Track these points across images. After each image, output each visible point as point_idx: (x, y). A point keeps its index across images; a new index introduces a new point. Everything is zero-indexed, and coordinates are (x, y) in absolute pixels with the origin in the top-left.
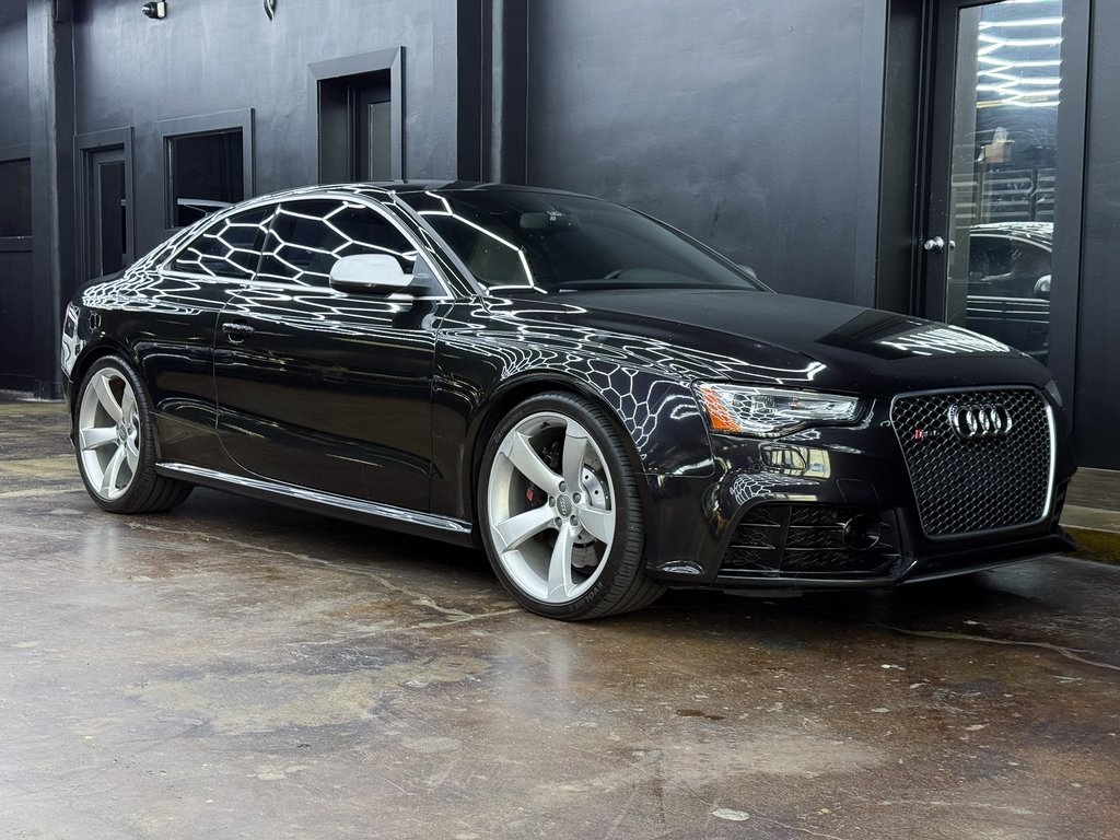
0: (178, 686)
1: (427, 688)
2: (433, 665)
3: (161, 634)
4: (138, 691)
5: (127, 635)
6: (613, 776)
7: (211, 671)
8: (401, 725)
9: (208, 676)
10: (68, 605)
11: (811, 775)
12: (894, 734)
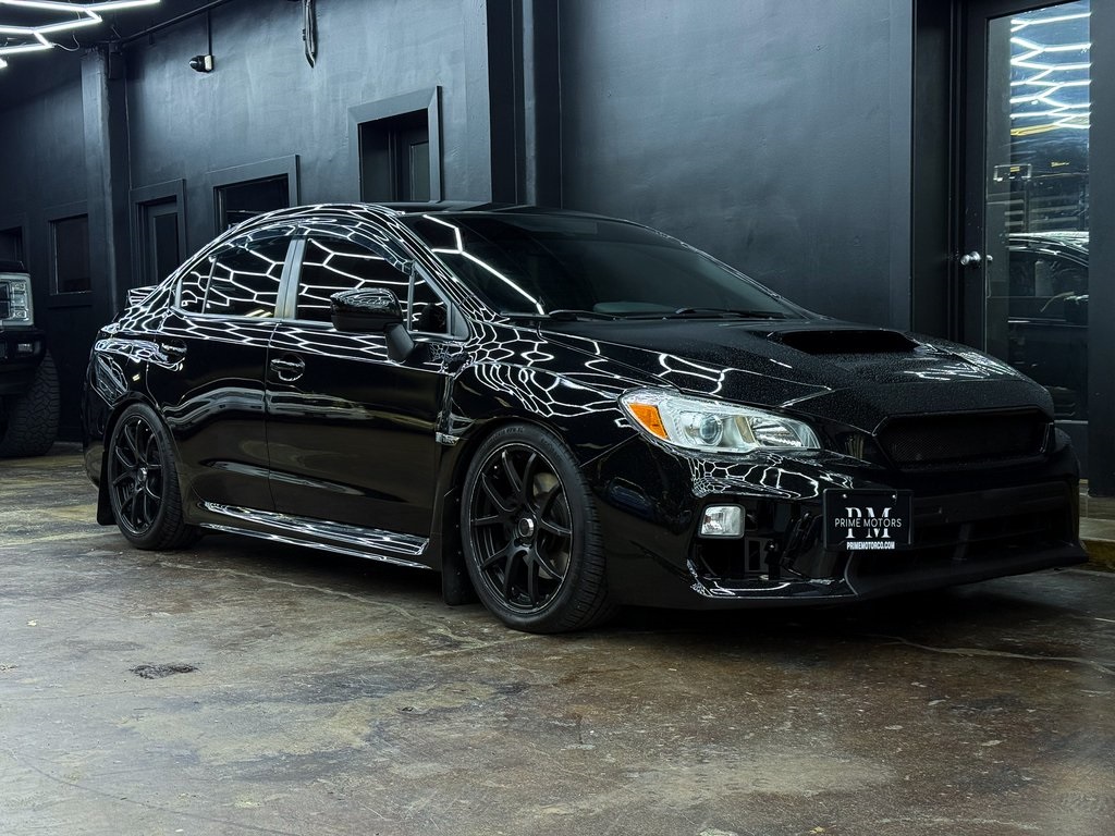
1: (424, 715)
2: (436, 692)
4: (131, 723)
7: (210, 702)
9: (206, 707)
11: (810, 793)
12: (904, 751)
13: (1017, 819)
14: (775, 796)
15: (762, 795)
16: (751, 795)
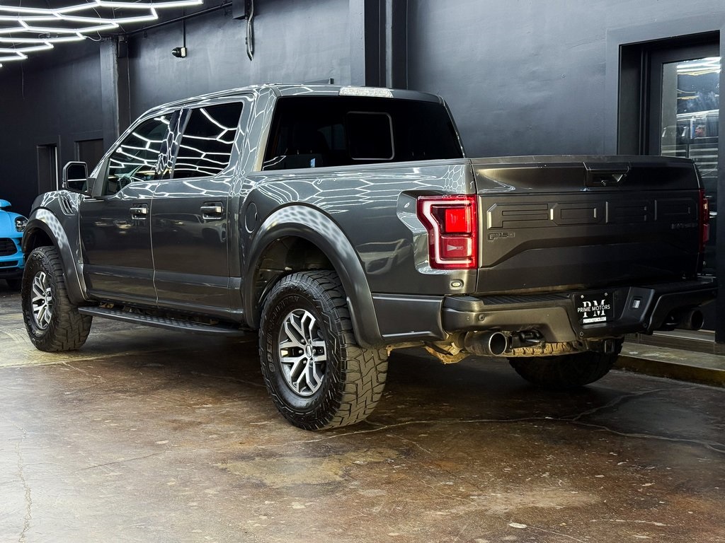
0: (243, 463)
1: (367, 464)
2: (369, 453)
3: (227, 436)
4: (224, 466)
5: (210, 436)
6: (462, 508)
7: (258, 456)
8: (356, 483)
9: (257, 459)
10: (175, 420)
11: (558, 507)
12: (605, 488)
13: (656, 521)
14: (543, 508)
15: (536, 508)
16: (532, 507)
